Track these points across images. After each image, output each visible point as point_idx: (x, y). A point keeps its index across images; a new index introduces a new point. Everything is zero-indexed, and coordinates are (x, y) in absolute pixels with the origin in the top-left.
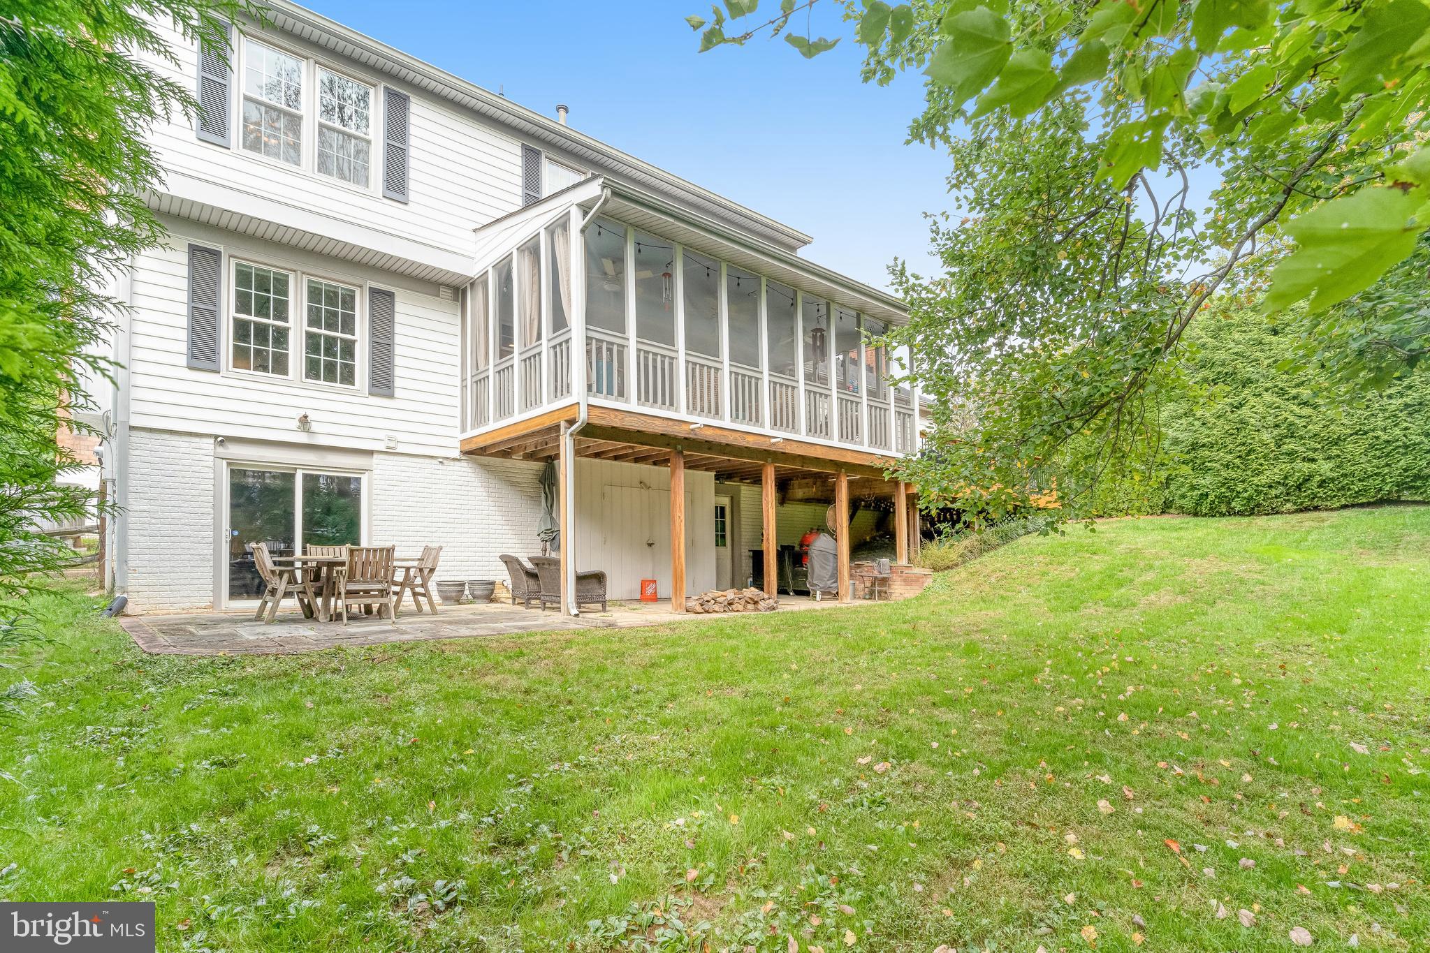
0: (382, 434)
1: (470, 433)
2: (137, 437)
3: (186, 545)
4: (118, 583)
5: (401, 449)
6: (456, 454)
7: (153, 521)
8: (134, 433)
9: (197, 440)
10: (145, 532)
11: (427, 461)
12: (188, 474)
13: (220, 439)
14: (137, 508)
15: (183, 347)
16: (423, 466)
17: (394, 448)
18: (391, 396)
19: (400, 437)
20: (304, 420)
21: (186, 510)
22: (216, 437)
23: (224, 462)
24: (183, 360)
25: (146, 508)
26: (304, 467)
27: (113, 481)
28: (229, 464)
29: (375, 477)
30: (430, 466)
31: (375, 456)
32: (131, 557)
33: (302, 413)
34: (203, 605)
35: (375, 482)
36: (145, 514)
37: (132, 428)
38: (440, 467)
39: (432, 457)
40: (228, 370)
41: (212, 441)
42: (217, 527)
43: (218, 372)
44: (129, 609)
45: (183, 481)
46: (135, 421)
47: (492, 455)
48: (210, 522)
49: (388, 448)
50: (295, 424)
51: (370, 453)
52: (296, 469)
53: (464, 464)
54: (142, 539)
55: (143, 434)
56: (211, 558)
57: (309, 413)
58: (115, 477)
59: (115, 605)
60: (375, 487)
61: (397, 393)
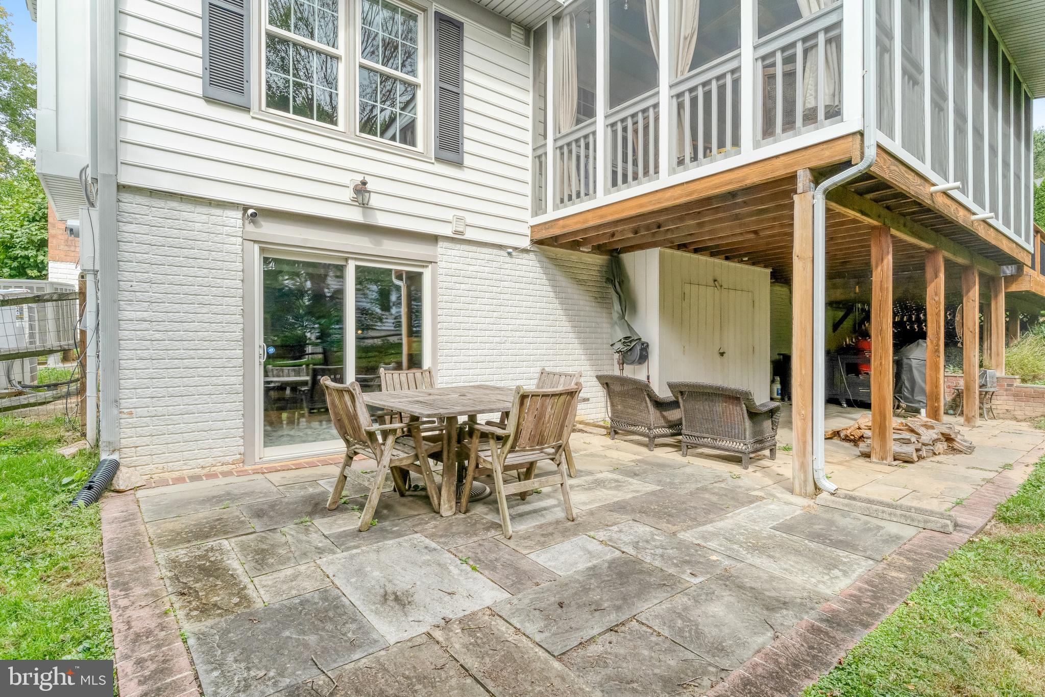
0: (449, 215)
1: (551, 214)
2: (131, 203)
3: (205, 372)
4: (104, 438)
5: (470, 234)
6: (526, 243)
7: (158, 336)
8: (126, 197)
9: (218, 212)
10: (145, 354)
11: (495, 251)
12: (205, 263)
13: (250, 211)
14: (133, 315)
15: (197, 66)
16: (491, 257)
17: (462, 233)
18: (459, 164)
19: (470, 219)
20: (361, 190)
21: (205, 317)
22: (246, 208)
23: (256, 247)
24: (197, 86)
25: (145, 315)
26: (357, 256)
27: (95, 272)
28: (262, 250)
29: (440, 271)
30: (498, 258)
31: (440, 244)
32: (124, 393)
33: (360, 178)
34: (229, 459)
35: (440, 278)
36: (145, 325)
37: (122, 188)
38: (508, 259)
39: (500, 247)
40: (260, 109)
41: (239, 214)
42: (246, 342)
43: (247, 109)
44: (122, 480)
45: (199, 274)
46: (128, 177)
47: (562, 246)
48: (239, 335)
49: (456, 232)
50: (347, 195)
51: (434, 239)
52: (347, 259)
53: (532, 256)
54: (141, 364)
55: (139, 199)
56: (240, 388)
57: (368, 179)
58: (97, 267)
59: (98, 478)
60: (441, 285)
61: (468, 160)
